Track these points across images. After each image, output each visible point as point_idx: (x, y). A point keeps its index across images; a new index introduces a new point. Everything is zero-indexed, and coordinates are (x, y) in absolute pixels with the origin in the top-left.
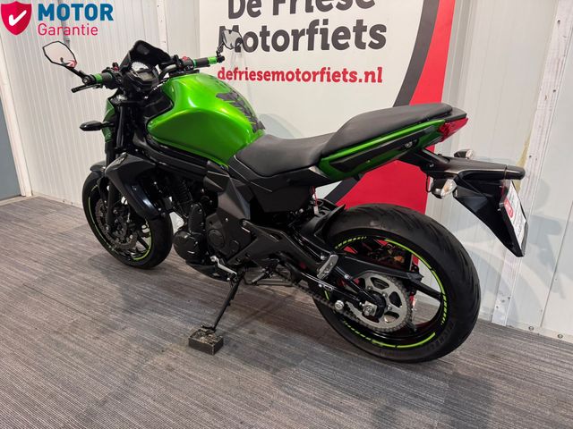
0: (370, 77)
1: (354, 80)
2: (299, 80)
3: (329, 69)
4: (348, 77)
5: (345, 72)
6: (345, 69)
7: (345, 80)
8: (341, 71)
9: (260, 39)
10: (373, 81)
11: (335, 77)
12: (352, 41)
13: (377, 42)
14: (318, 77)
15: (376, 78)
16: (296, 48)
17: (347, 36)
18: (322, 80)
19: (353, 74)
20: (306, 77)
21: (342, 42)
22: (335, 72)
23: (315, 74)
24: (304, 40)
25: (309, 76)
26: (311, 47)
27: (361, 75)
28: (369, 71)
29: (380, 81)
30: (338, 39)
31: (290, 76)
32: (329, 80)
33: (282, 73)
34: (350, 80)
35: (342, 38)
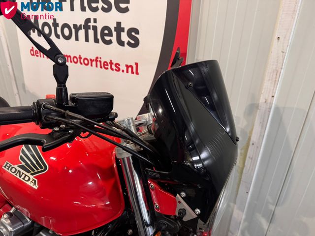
0: (130, 69)
1: (118, 70)
2: (81, 63)
3: (100, 58)
4: (114, 67)
5: (111, 63)
6: (111, 61)
7: (112, 69)
9: (53, 28)
10: (132, 72)
11: (105, 65)
12: (114, 39)
13: (133, 42)
14: (94, 63)
15: (134, 70)
16: (77, 39)
17: (110, 34)
18: (97, 66)
19: (117, 65)
20: (86, 62)
21: (107, 38)
22: (105, 62)
23: (92, 61)
24: (82, 33)
25: (88, 62)
26: (87, 40)
27: (123, 67)
28: (129, 65)
29: (137, 73)
30: (104, 35)
31: (75, 60)
32: (101, 67)
33: (70, 56)
34: (116, 70)
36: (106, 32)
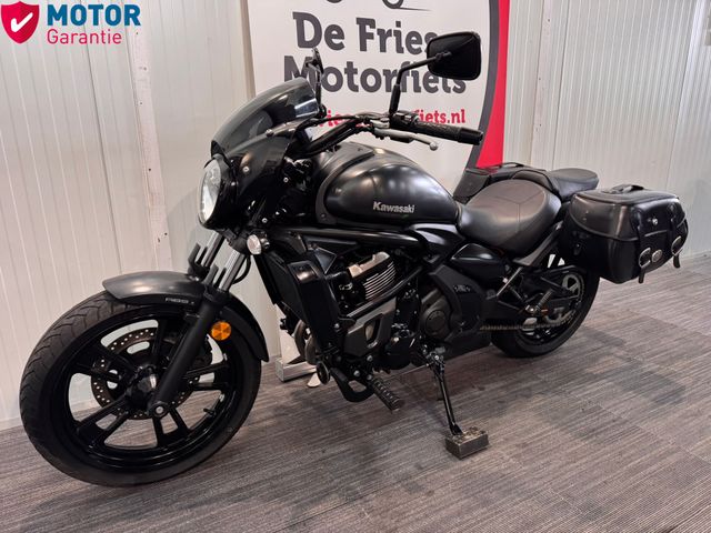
8: (433, 113)
35: (432, 81)
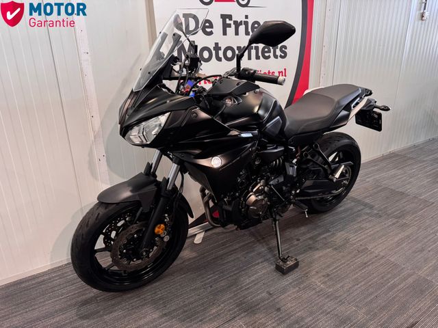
21: (267, 54)
36: (266, 50)
